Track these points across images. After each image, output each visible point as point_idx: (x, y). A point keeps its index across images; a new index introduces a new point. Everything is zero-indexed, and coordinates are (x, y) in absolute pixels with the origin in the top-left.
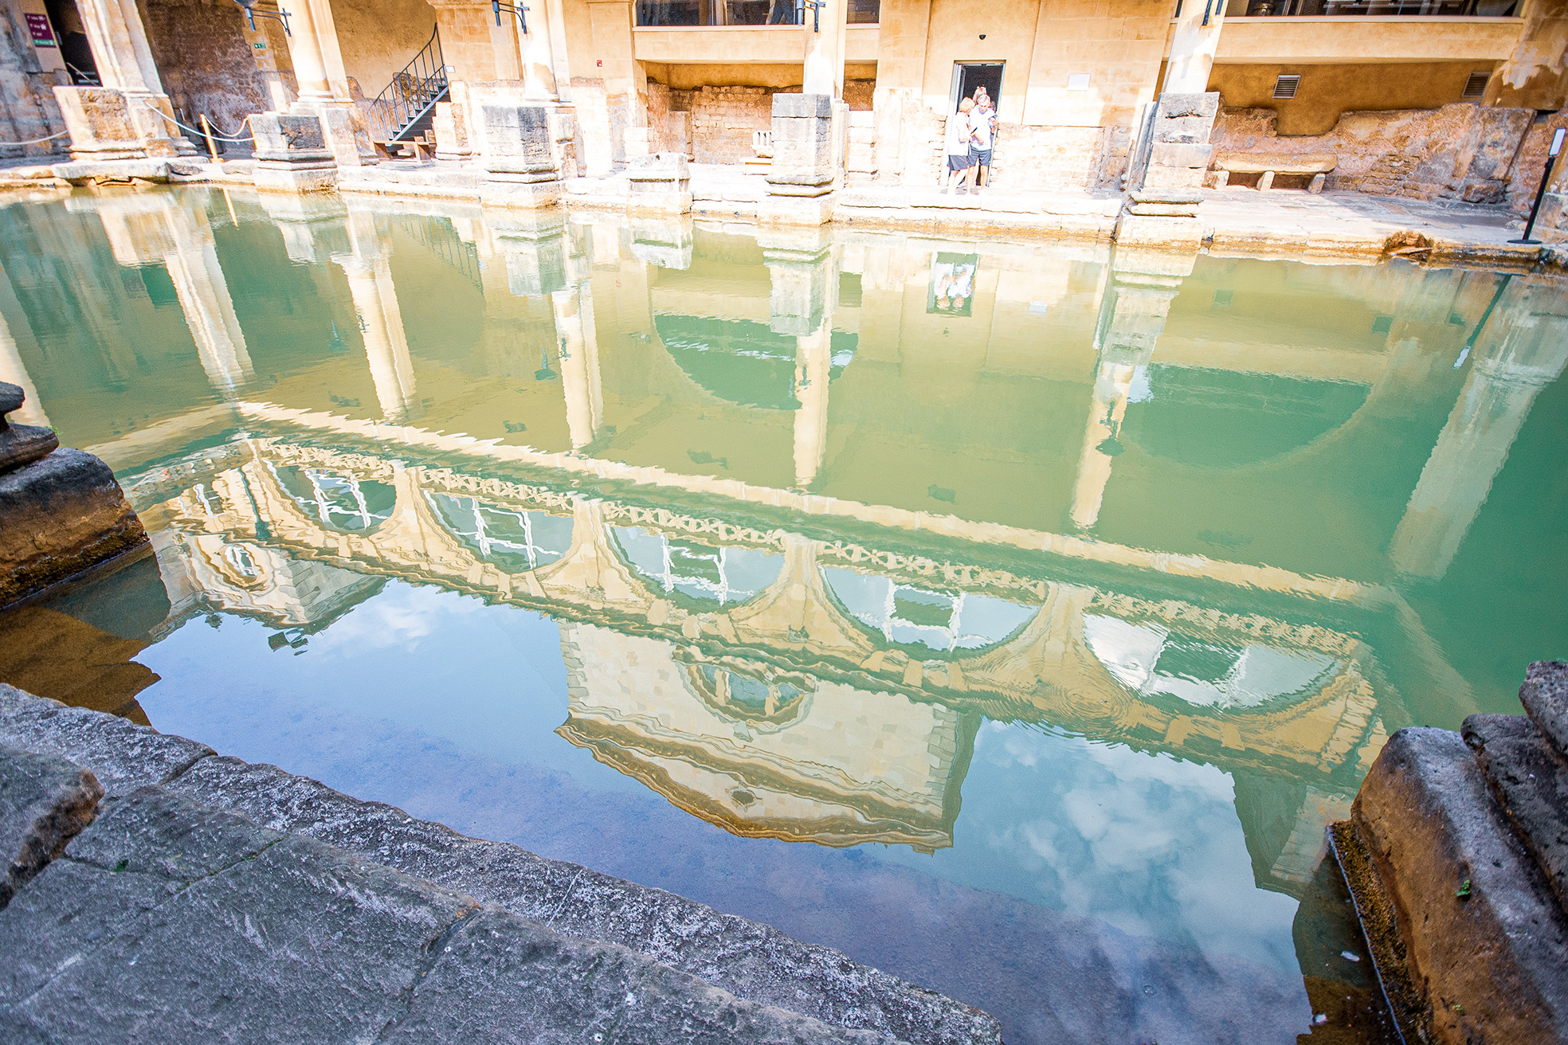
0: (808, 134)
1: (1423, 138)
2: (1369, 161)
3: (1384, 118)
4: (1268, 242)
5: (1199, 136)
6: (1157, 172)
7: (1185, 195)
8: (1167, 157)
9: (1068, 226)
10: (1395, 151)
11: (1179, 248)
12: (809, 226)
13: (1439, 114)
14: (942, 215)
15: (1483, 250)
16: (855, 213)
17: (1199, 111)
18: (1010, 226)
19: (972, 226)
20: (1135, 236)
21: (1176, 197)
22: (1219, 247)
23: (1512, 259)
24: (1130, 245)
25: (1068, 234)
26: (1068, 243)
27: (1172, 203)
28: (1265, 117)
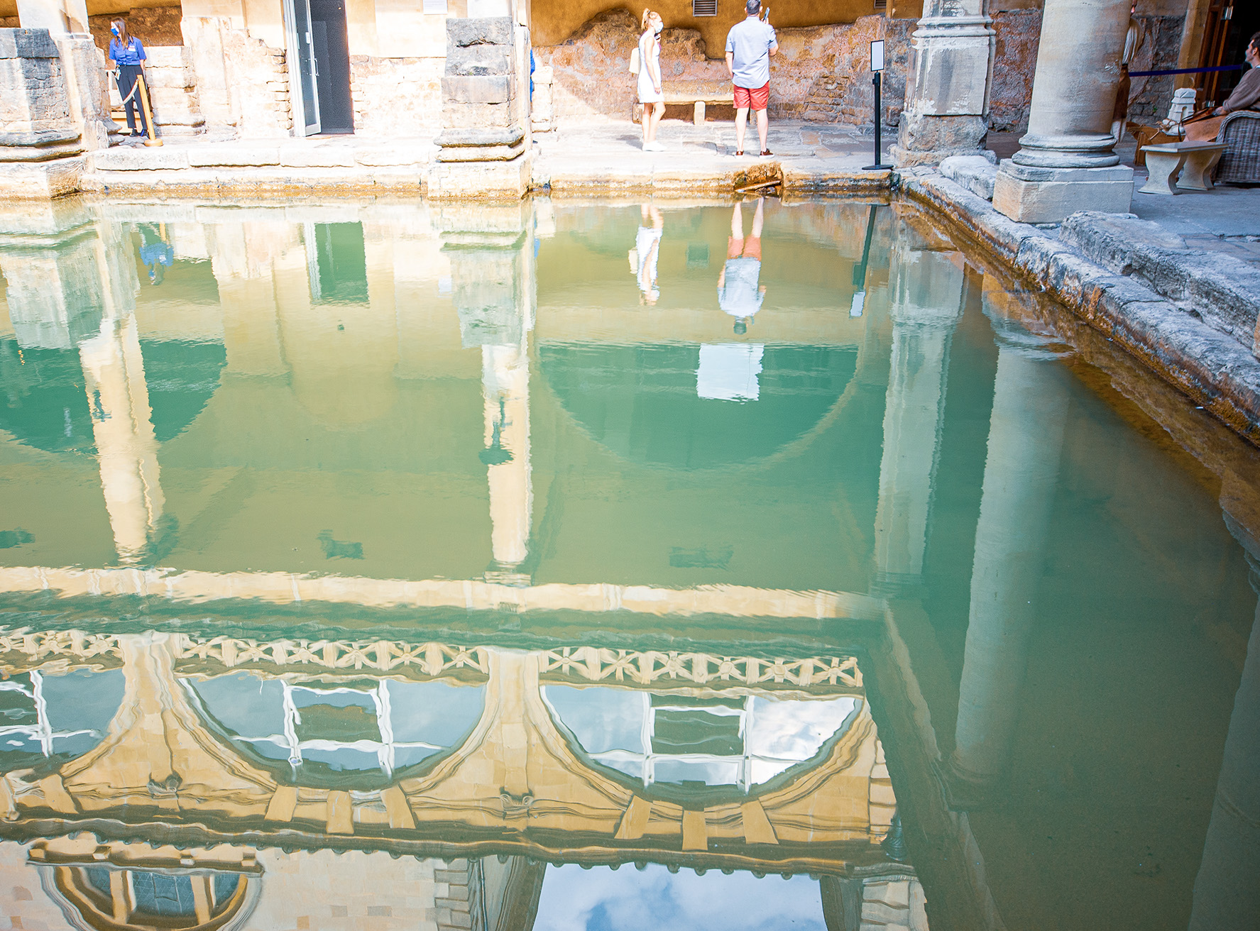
0: (13, 80)
1: (847, 56)
2: (806, 84)
3: (809, 35)
4: (612, 185)
5: (494, 66)
6: (454, 111)
7: (491, 136)
8: (460, 93)
9: (382, 179)
10: (826, 72)
11: (498, 199)
12: (36, 199)
13: (855, 28)
14: (224, 175)
15: (833, 180)
16: (111, 179)
17: (492, 37)
18: (312, 183)
19: (265, 187)
20: (445, 187)
21: (480, 139)
22: (560, 194)
23: (864, 188)
24: (441, 199)
25: (384, 190)
26: (388, 200)
27: (479, 146)
28: (688, 38)
